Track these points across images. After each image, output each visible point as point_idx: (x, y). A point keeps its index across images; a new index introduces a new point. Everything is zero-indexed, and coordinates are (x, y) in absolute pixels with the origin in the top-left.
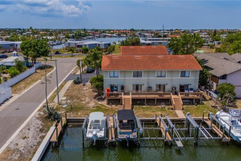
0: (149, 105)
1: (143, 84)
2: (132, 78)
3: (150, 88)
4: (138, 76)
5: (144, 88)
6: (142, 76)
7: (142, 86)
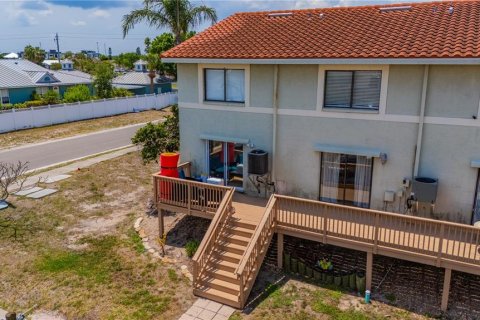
0: (391, 300)
1: (384, 159)
2: (319, 112)
3: (424, 186)
4: (351, 105)
5: (388, 182)
6: (376, 108)
7: (378, 168)
